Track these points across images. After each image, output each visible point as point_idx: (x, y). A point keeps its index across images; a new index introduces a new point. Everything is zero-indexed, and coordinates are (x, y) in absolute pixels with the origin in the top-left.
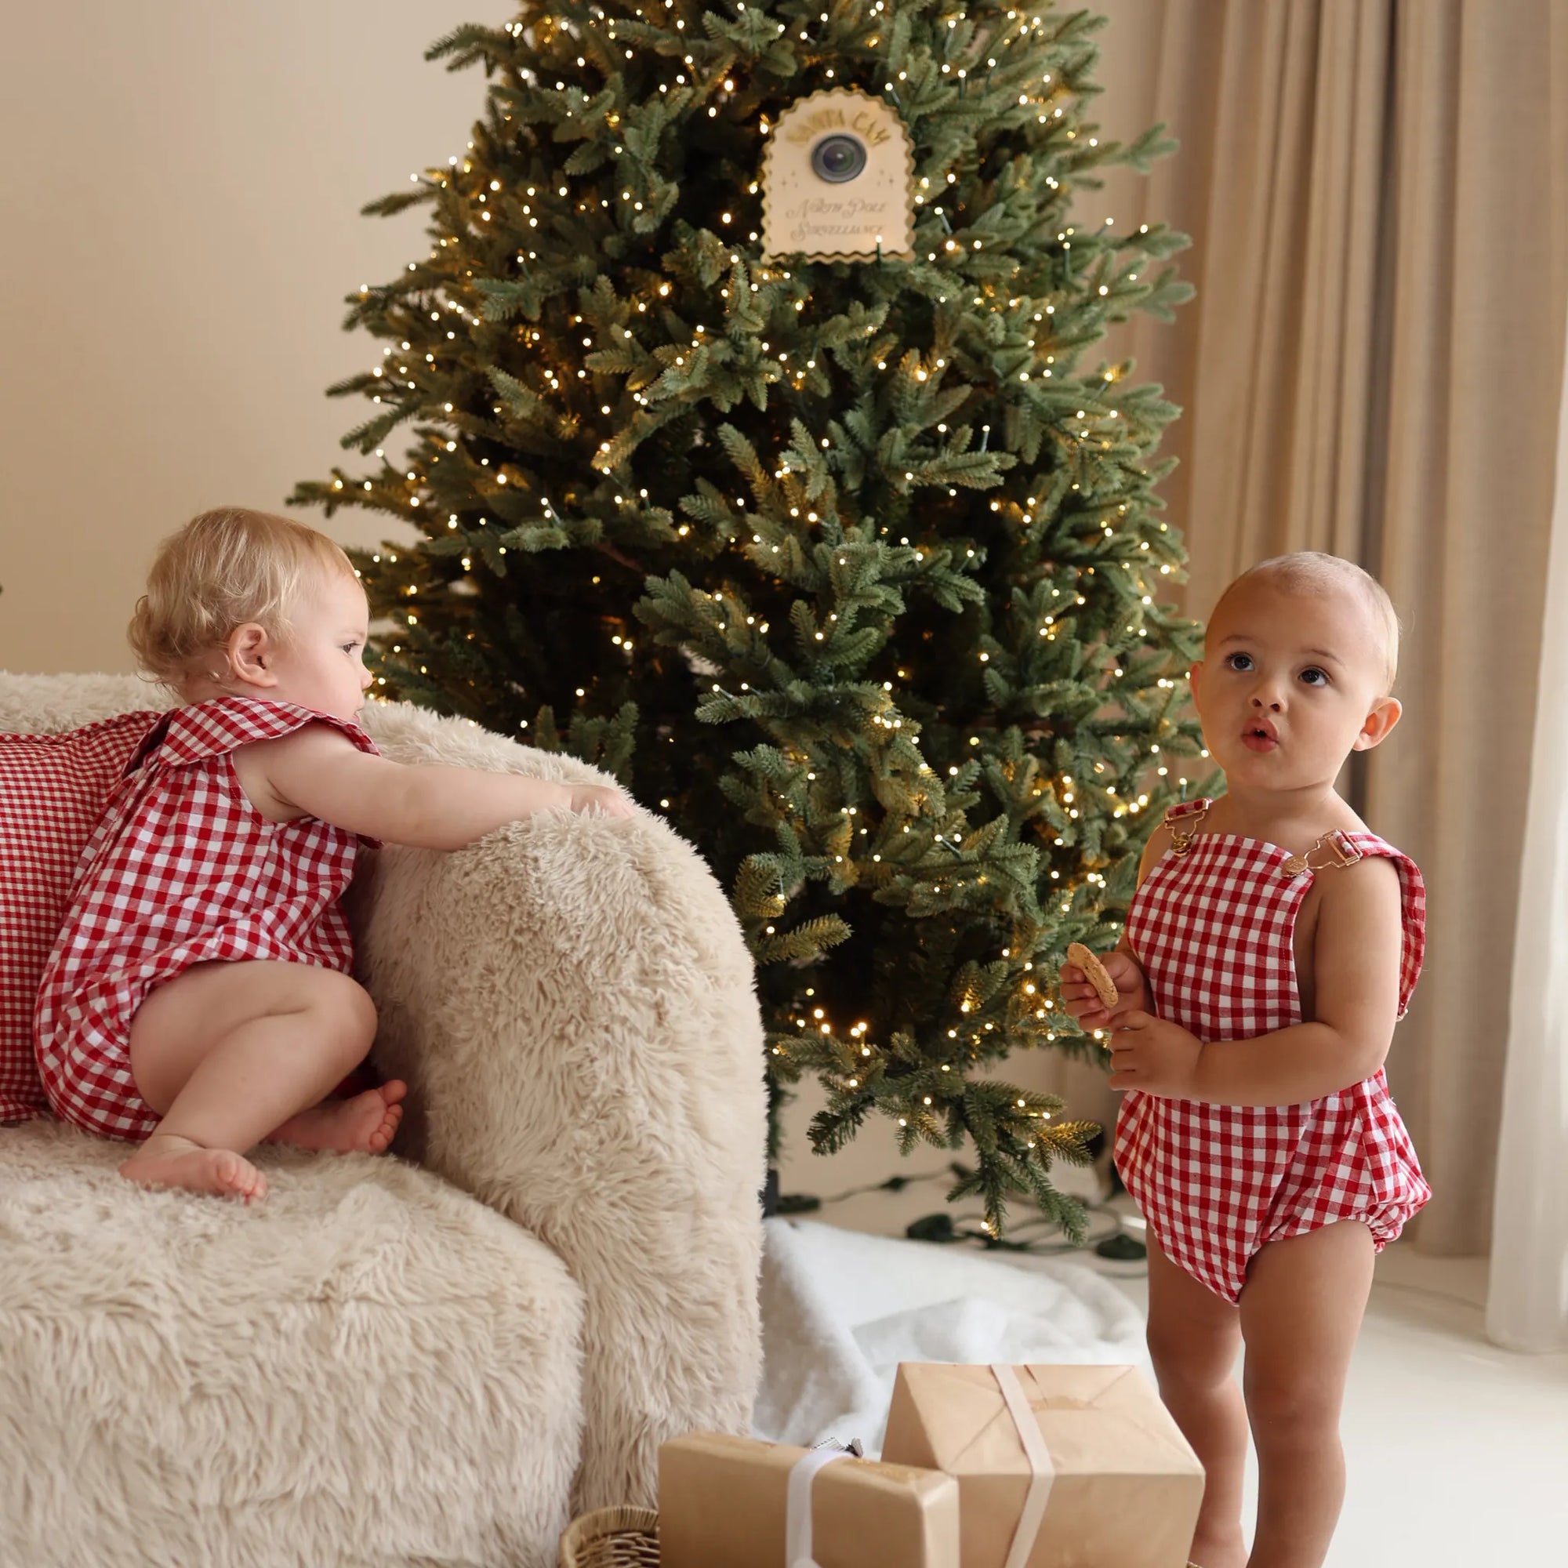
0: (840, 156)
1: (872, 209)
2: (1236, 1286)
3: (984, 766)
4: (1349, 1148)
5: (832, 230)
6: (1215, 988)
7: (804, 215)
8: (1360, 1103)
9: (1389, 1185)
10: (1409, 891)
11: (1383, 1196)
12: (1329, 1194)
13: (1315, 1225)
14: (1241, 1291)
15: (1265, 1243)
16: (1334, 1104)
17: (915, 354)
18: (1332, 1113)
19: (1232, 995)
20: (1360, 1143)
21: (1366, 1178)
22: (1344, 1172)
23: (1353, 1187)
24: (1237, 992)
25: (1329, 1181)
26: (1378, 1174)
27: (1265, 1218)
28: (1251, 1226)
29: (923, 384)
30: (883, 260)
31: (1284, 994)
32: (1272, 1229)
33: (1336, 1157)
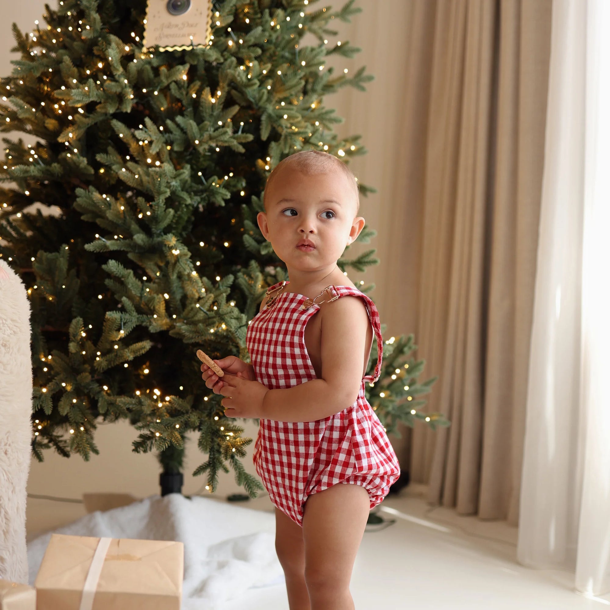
0: (179, 3)
1: (192, 26)
2: (299, 517)
3: (236, 278)
4: (345, 445)
5: (173, 36)
6: (274, 366)
7: (162, 30)
8: (351, 422)
9: (365, 463)
10: (371, 316)
11: (361, 469)
12: (335, 468)
13: (329, 485)
14: (302, 519)
15: (309, 495)
16: (337, 423)
17: (207, 90)
18: (336, 427)
19: (283, 368)
20: (350, 442)
21: (353, 460)
22: (342, 457)
23: (346, 464)
24: (284, 367)
25: (335, 462)
26: (358, 457)
27: (307, 482)
28: (301, 486)
29: (213, 105)
30: (195, 48)
31: (306, 367)
32: (311, 487)
33: (339, 450)
